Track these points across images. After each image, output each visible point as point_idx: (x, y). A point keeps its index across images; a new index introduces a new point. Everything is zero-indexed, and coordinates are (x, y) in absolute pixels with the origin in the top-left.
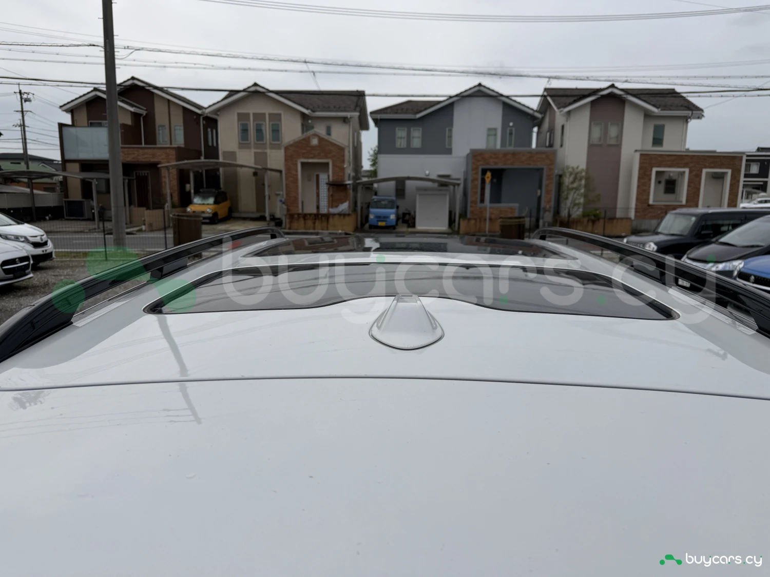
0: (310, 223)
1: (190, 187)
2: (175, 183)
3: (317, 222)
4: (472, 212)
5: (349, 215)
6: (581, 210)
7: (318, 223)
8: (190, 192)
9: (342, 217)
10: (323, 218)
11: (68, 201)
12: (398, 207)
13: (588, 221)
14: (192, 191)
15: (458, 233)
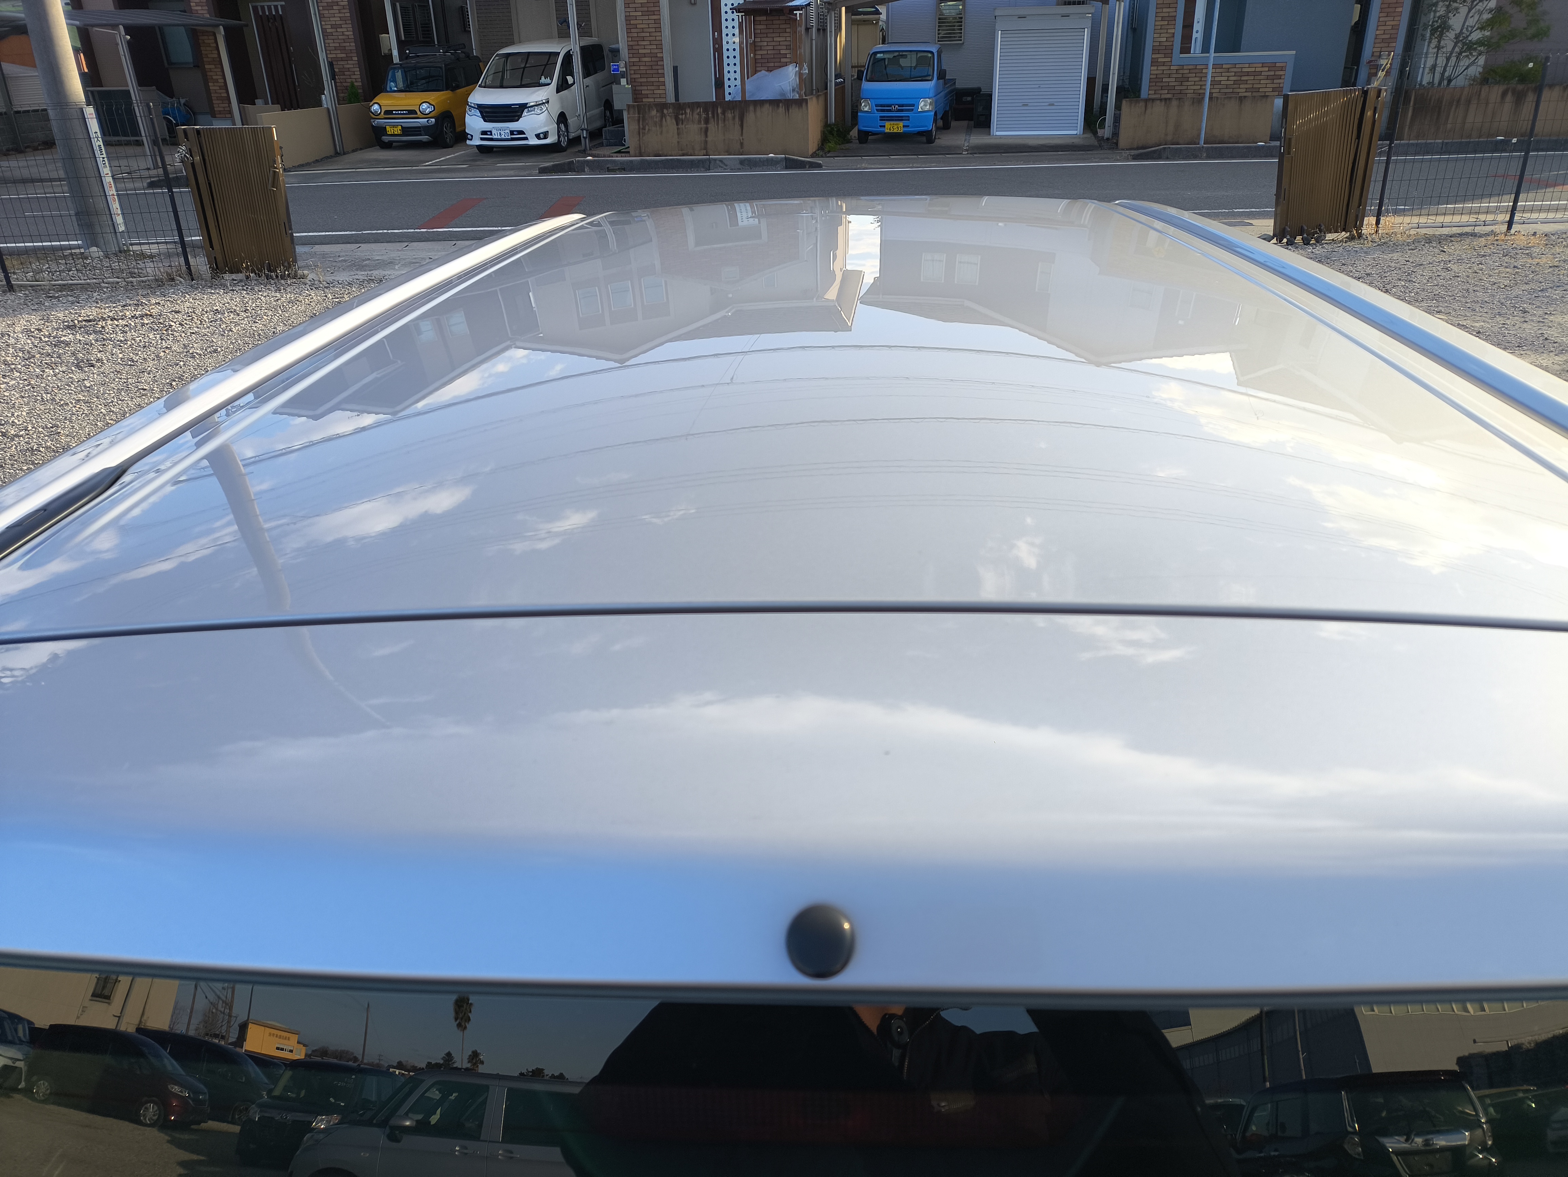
0: (693, 130)
1: (390, 41)
2: (348, 31)
3: (712, 126)
4: (1156, 81)
5: (800, 103)
6: (1482, 61)
7: (716, 133)
8: (390, 55)
9: (781, 110)
10: (729, 115)
11: (99, 92)
12: (942, 75)
13: (1504, 94)
14: (395, 53)
15: (1112, 144)
